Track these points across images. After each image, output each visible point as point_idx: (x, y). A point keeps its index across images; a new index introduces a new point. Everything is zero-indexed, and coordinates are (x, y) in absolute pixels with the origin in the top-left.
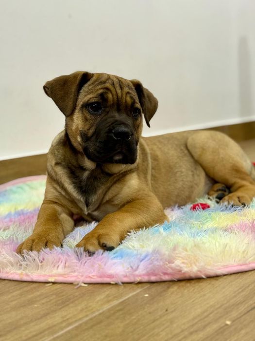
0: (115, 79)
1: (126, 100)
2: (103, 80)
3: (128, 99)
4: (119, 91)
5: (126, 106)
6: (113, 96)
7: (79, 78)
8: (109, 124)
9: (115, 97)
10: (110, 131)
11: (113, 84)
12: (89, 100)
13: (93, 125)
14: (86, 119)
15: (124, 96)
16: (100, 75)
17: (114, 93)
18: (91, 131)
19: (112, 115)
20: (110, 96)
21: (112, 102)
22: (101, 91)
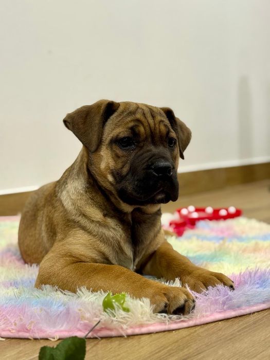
0: (144, 108)
1: (160, 129)
2: (132, 110)
3: (162, 128)
4: (151, 121)
5: (161, 137)
6: (145, 128)
7: (103, 107)
8: (147, 159)
9: (147, 128)
10: (149, 167)
11: (144, 114)
12: (118, 135)
13: (127, 163)
14: (117, 157)
15: (157, 126)
16: (127, 104)
17: (146, 124)
18: (125, 170)
19: (148, 148)
20: (142, 129)
21: (145, 136)
22: (131, 124)
